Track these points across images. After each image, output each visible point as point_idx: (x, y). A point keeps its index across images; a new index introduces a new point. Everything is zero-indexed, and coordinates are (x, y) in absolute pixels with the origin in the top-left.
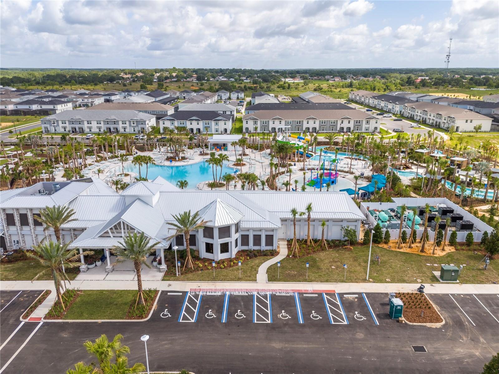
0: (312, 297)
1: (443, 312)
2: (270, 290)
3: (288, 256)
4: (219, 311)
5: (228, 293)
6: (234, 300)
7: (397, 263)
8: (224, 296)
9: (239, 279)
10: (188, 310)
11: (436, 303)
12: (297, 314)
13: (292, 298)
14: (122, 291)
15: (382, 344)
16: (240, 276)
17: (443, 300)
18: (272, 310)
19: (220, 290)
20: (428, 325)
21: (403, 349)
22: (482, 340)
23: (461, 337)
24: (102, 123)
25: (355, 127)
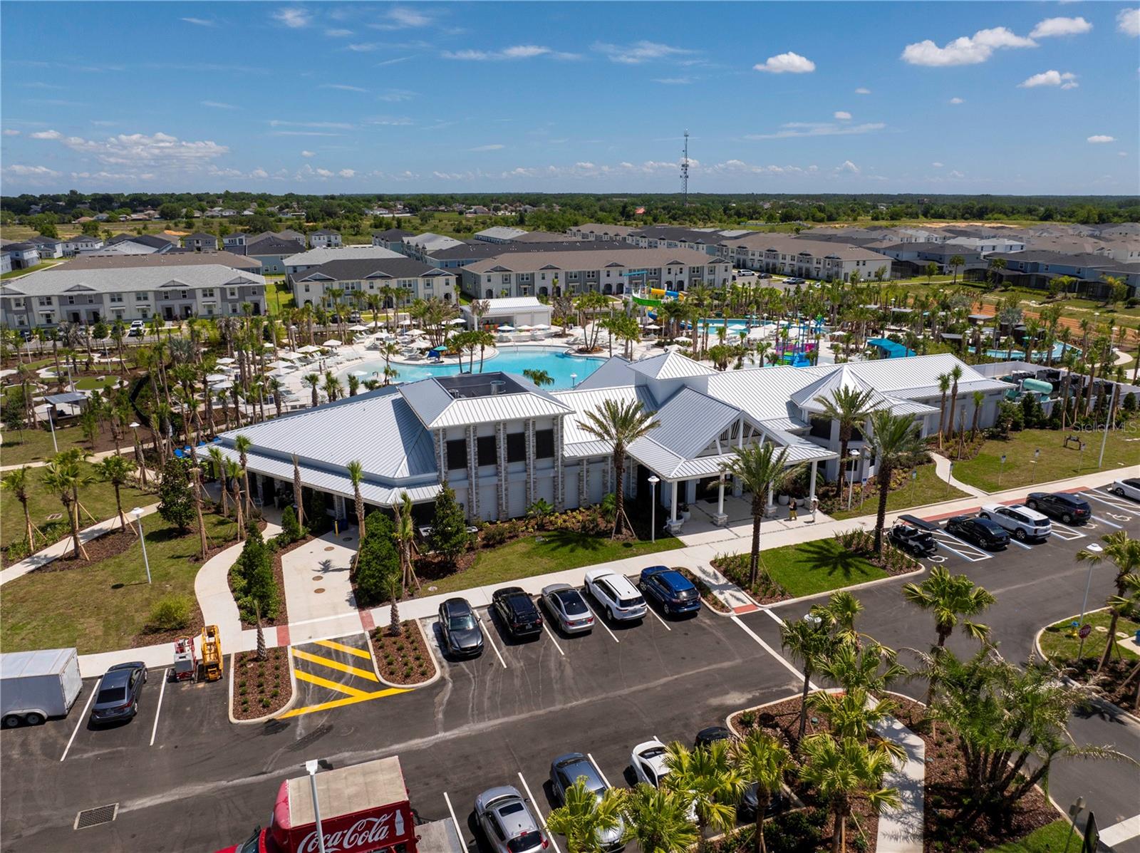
9: (945, 498)
10: (953, 546)
24: (151, 296)
25: (690, 280)
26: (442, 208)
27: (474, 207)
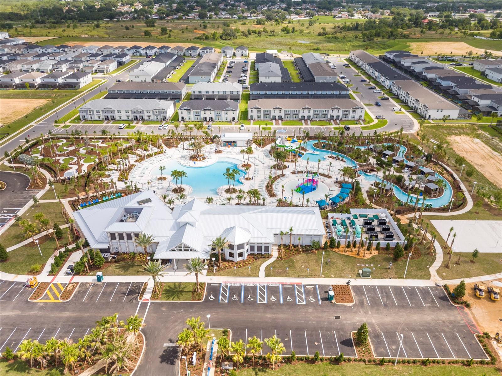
0: (289, 287)
1: (356, 297)
2: (266, 283)
3: (278, 258)
4: (239, 296)
5: (243, 285)
6: (246, 288)
7: (340, 264)
8: (241, 286)
9: (249, 275)
10: (223, 295)
11: (354, 291)
12: (280, 298)
13: (278, 287)
14: (186, 283)
15: (320, 315)
16: (250, 273)
17: (358, 289)
18: (267, 295)
19: (239, 282)
20: (346, 304)
21: (330, 317)
22: (370, 313)
23: (360, 312)
24: (130, 112)
25: (343, 115)
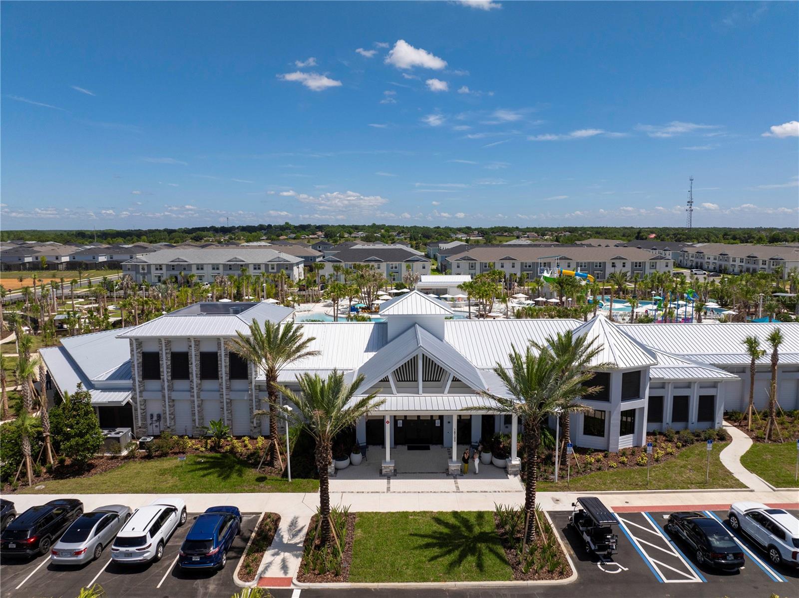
24: (221, 267)
25: (633, 272)
26: (506, 234)
27: (528, 233)
